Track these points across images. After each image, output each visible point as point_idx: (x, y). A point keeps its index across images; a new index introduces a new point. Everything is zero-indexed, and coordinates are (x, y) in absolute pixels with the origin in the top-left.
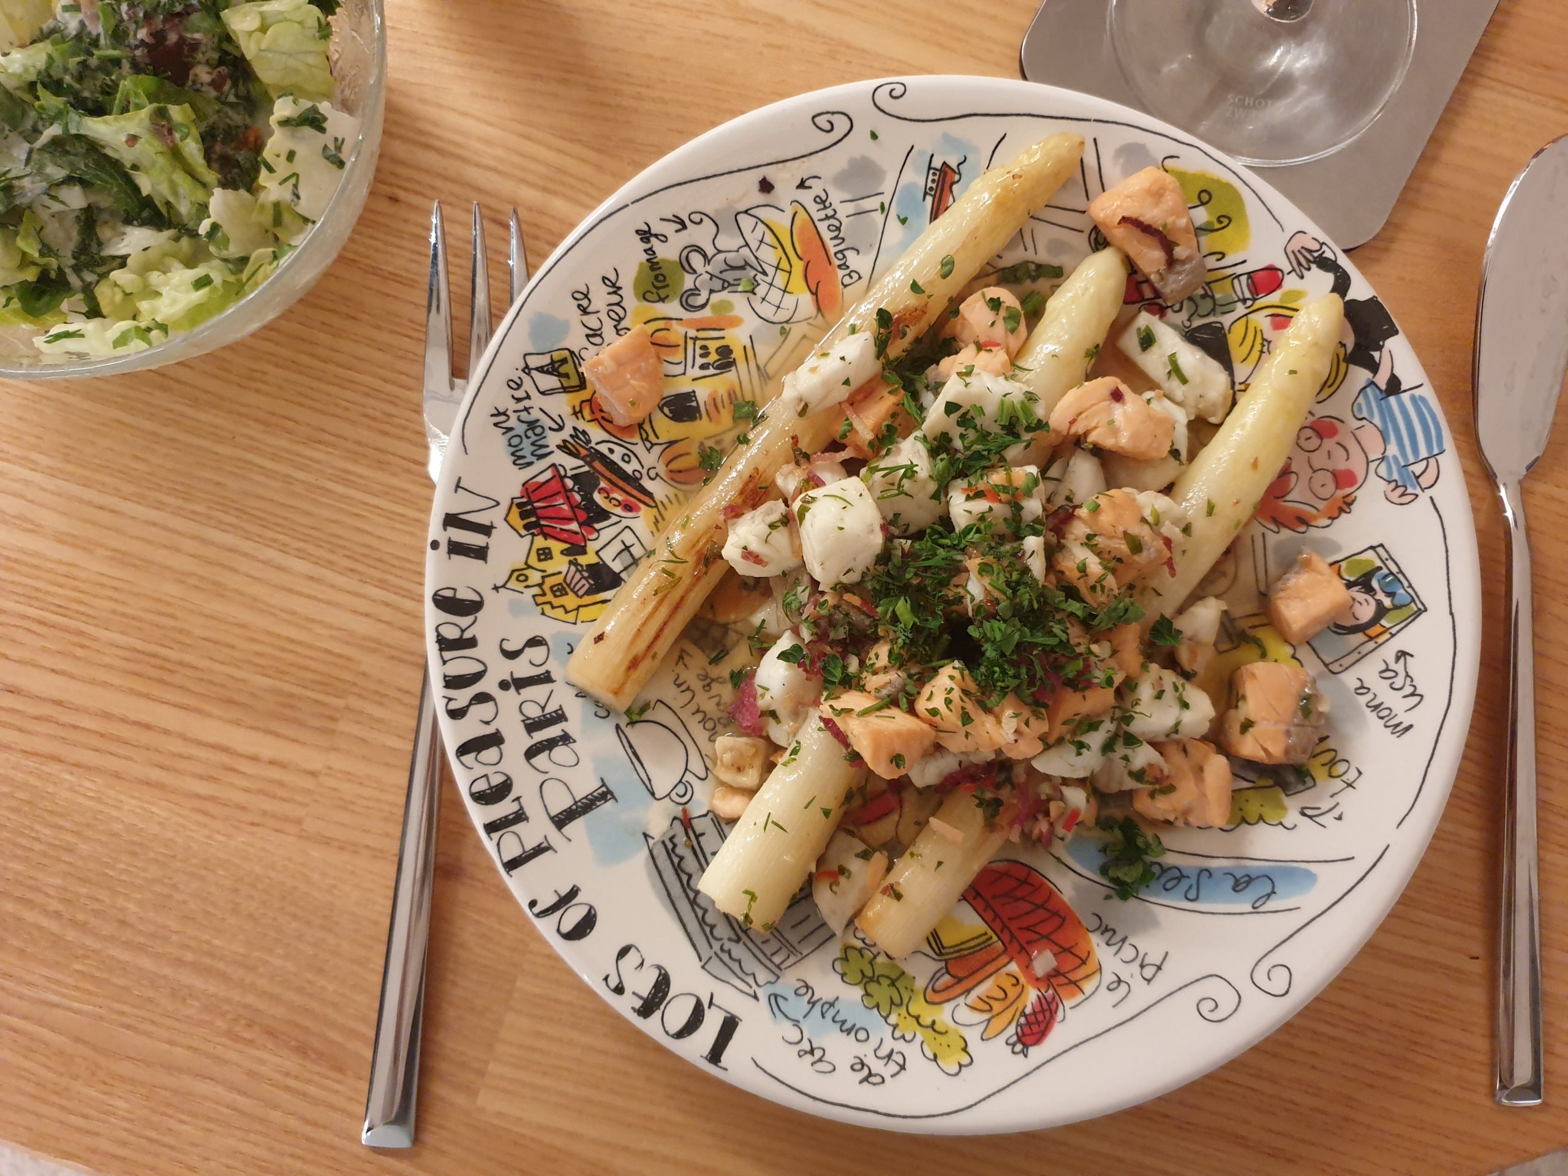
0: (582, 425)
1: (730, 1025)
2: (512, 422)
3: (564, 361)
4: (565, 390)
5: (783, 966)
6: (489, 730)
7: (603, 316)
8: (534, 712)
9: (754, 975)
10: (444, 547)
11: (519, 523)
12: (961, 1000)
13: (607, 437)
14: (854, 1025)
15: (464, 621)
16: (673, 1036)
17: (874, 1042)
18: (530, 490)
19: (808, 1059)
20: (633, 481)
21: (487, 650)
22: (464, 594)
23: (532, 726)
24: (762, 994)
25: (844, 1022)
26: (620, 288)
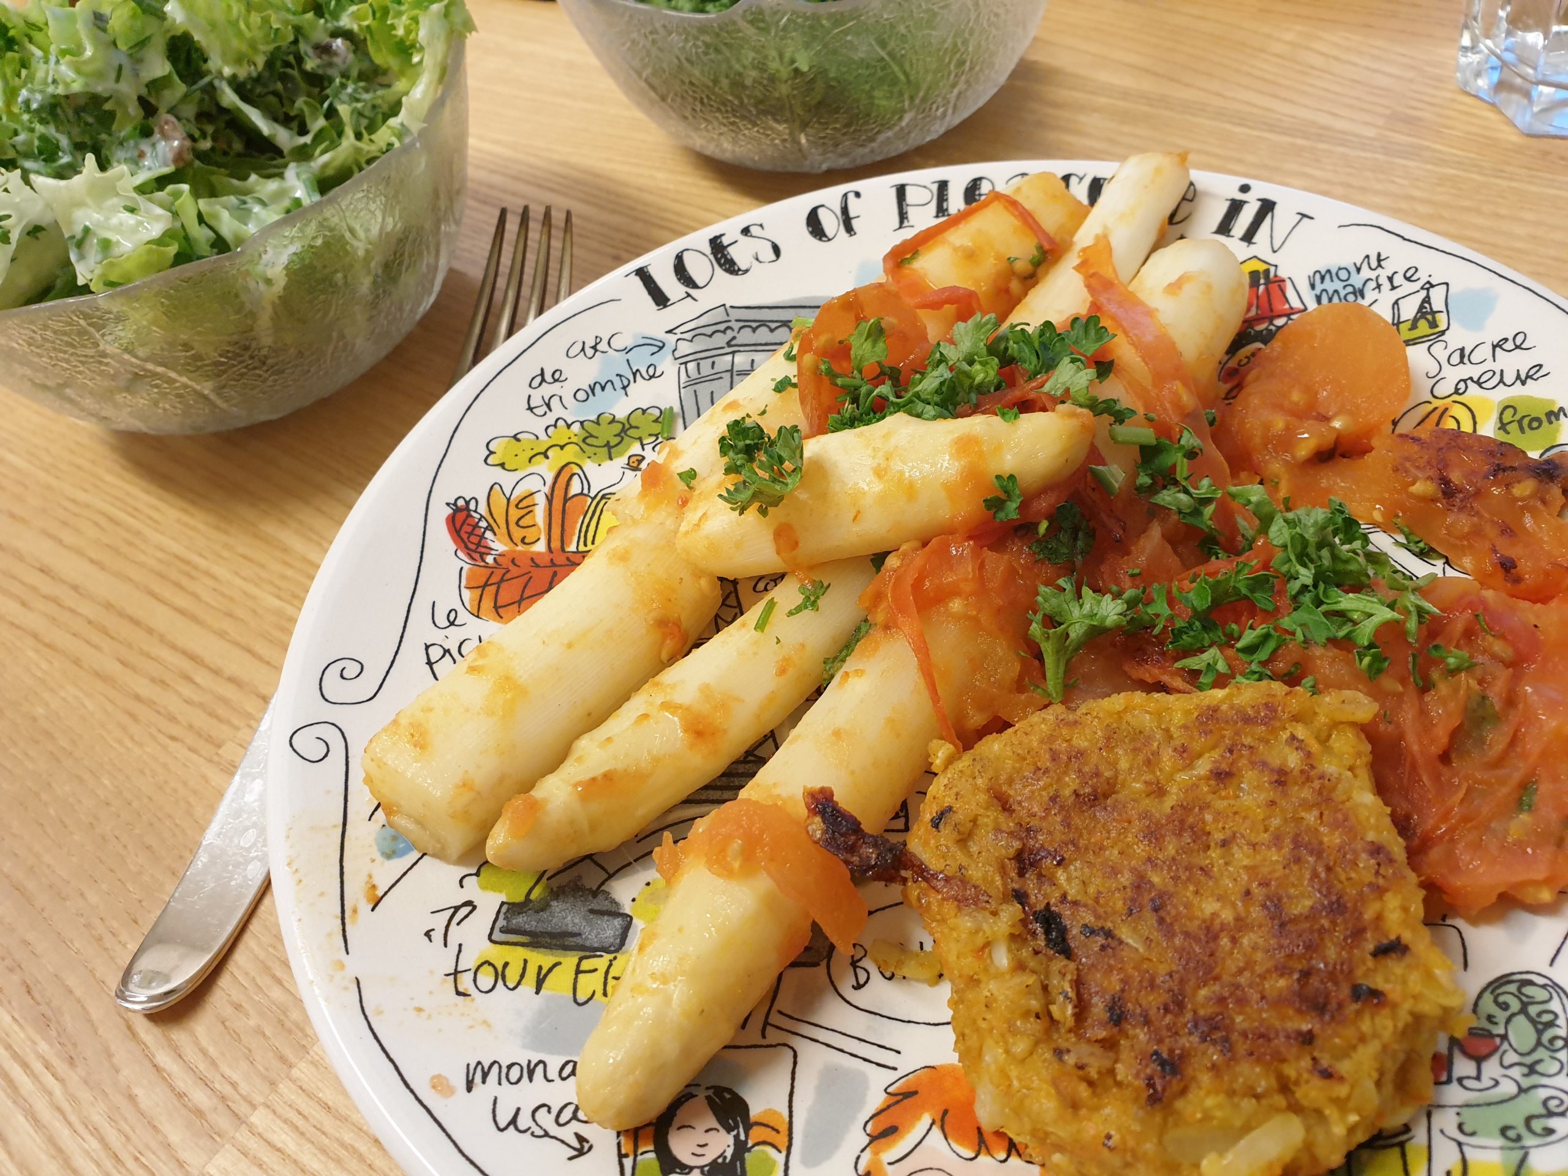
1: (660, 299)
2: (1366, 273)
3: (1433, 324)
4: (1396, 324)
5: (683, 367)
7: (1489, 365)
9: (691, 341)
11: (1246, 269)
12: (547, 489)
14: (594, 394)
16: (682, 252)
17: (568, 400)
19: (590, 342)
24: (671, 339)
25: (603, 388)
26: (1523, 383)
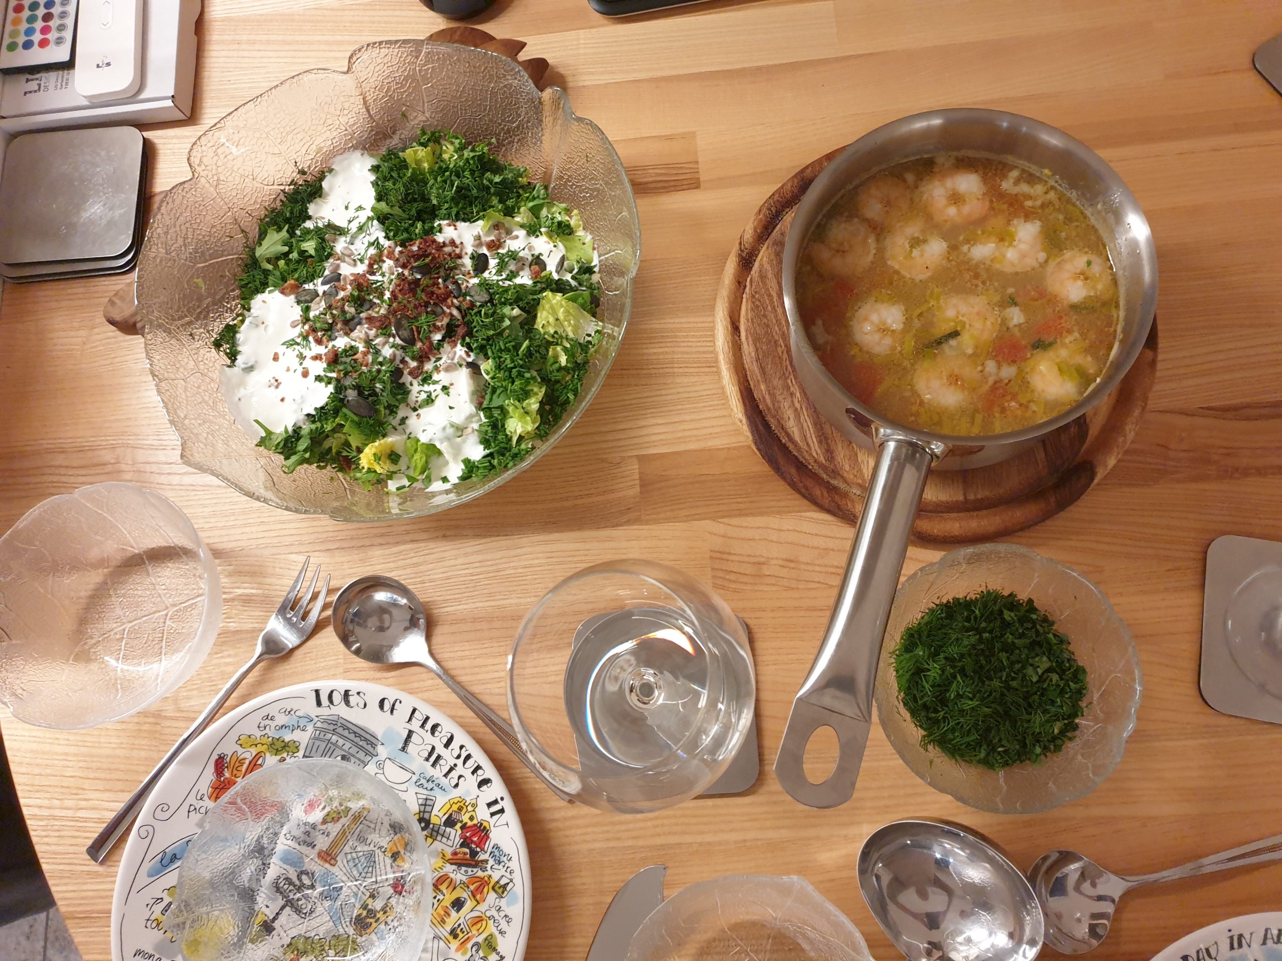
0: (486, 873)
1: (319, 703)
2: (505, 859)
3: (503, 893)
4: (498, 882)
5: (315, 731)
6: (450, 747)
7: (500, 919)
8: (442, 762)
9: (322, 723)
10: (499, 800)
11: (485, 824)
12: (251, 759)
13: (477, 875)
14: (281, 729)
15: (480, 779)
16: (334, 690)
17: (272, 728)
18: (487, 837)
20: (460, 865)
21: (467, 773)
22: (484, 788)
23: (439, 757)
24: (317, 719)
25: (285, 728)
26: (500, 933)
